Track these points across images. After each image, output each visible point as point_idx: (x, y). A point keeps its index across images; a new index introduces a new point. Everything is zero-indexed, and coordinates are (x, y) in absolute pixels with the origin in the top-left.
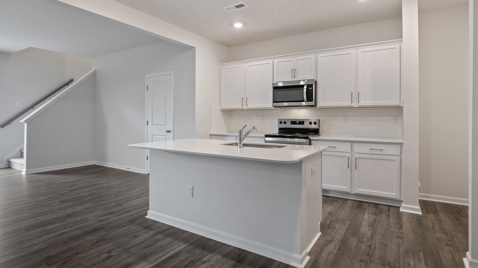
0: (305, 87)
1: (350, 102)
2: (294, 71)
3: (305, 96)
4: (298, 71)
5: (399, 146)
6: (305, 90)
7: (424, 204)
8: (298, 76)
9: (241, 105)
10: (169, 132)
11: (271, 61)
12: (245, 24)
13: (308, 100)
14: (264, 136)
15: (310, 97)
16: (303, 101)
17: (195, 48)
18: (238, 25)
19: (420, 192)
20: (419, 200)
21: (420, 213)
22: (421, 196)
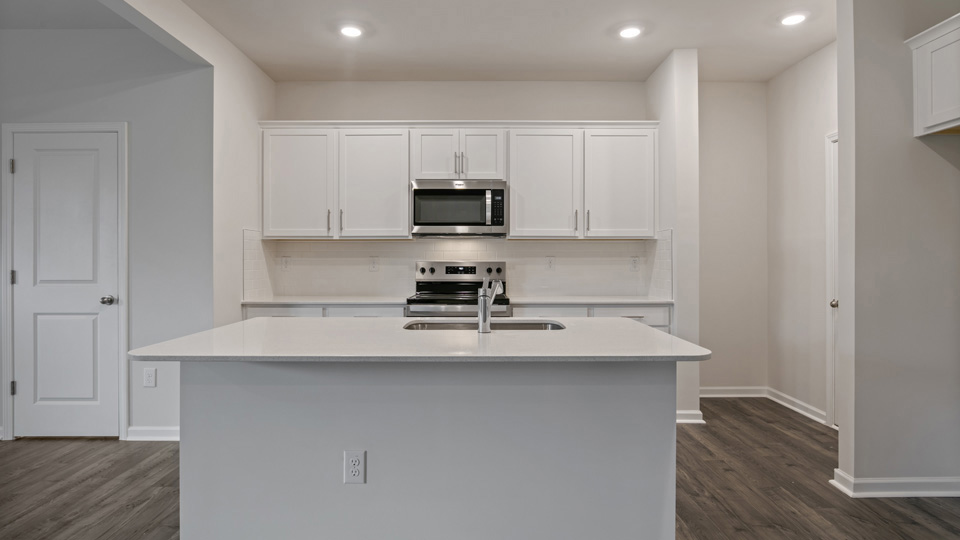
0: (489, 195)
1: (572, 229)
2: (460, 159)
3: (489, 214)
4: (467, 159)
5: (667, 309)
6: (489, 201)
7: (708, 406)
8: (467, 169)
9: (326, 229)
10: (111, 301)
11: (403, 130)
12: (369, 31)
13: (494, 223)
14: (405, 301)
15: (499, 217)
16: (484, 224)
17: (212, 66)
18: (351, 32)
19: (701, 385)
20: (701, 399)
21: (704, 422)
22: (702, 392)
